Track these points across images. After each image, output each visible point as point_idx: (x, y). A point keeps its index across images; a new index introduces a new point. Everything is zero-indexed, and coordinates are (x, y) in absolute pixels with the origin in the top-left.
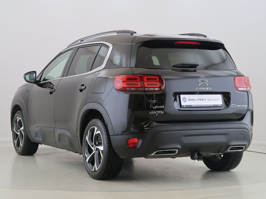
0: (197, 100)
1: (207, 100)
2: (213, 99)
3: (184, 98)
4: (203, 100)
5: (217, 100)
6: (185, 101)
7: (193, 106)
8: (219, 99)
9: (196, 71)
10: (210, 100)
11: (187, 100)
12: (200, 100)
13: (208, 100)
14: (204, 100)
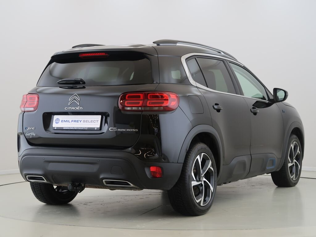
0: (71, 122)
1: (82, 121)
2: (90, 121)
3: (58, 119)
4: (77, 121)
5: (94, 121)
6: (57, 123)
7: (64, 128)
8: (97, 121)
9: (85, 88)
10: (86, 121)
11: (60, 121)
12: (75, 121)
13: (84, 121)
14: (79, 121)
